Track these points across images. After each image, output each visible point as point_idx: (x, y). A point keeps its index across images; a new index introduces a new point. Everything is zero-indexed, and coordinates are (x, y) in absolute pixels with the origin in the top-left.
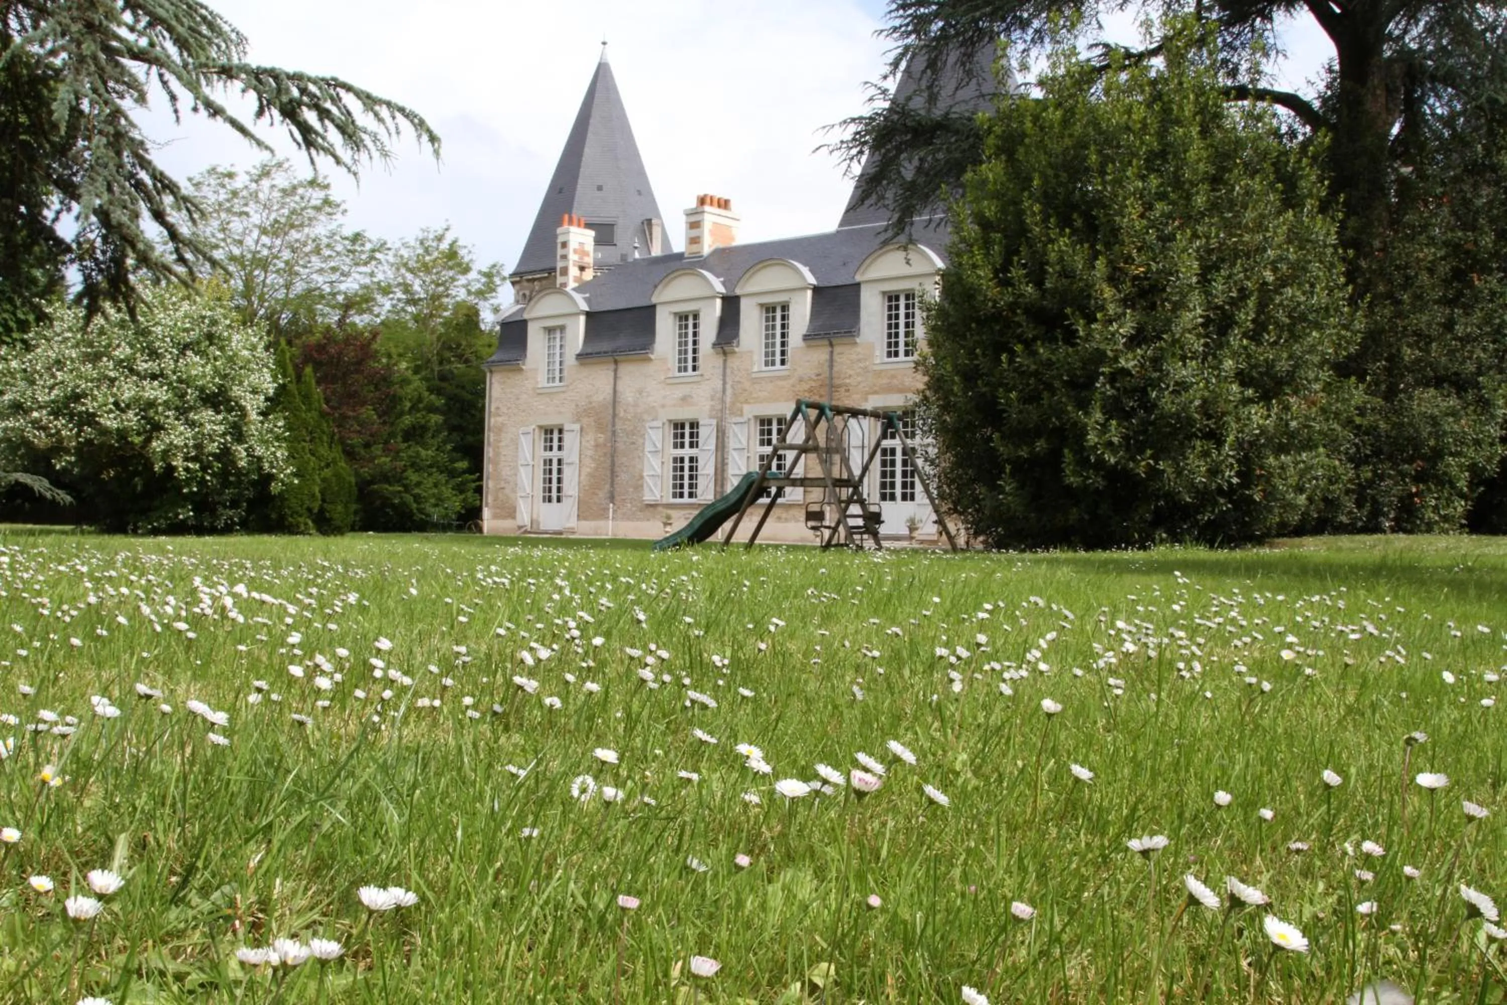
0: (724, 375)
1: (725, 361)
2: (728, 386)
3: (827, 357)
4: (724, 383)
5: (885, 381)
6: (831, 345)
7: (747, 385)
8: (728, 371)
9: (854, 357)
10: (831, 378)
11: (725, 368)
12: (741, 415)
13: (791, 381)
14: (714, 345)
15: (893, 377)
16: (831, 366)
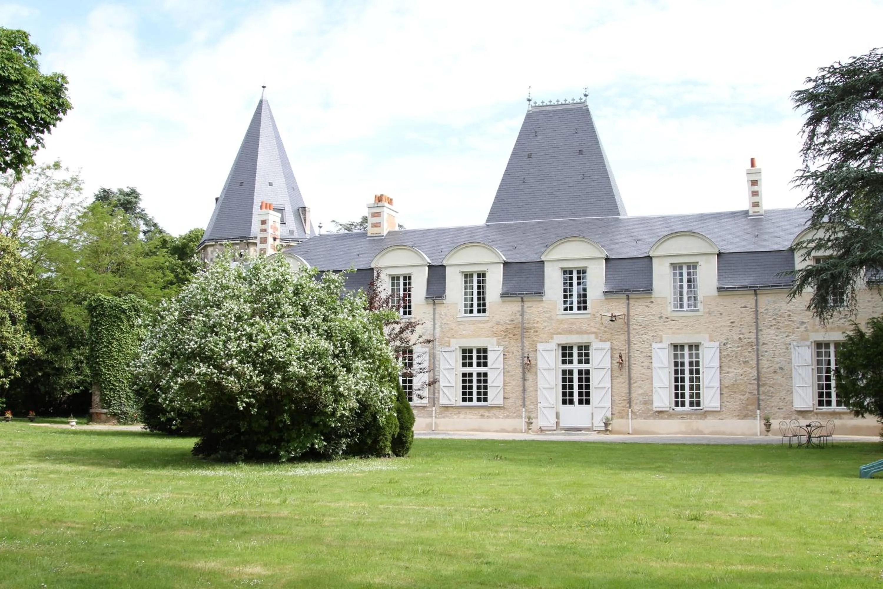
0: (434, 319)
1: (434, 309)
2: (437, 326)
3: (520, 309)
4: (435, 324)
5: (566, 326)
6: (523, 301)
7: (453, 326)
8: (437, 316)
9: (541, 309)
10: (522, 323)
11: (434, 314)
12: (449, 346)
13: (490, 324)
14: (427, 298)
15: (572, 323)
16: (522, 315)
